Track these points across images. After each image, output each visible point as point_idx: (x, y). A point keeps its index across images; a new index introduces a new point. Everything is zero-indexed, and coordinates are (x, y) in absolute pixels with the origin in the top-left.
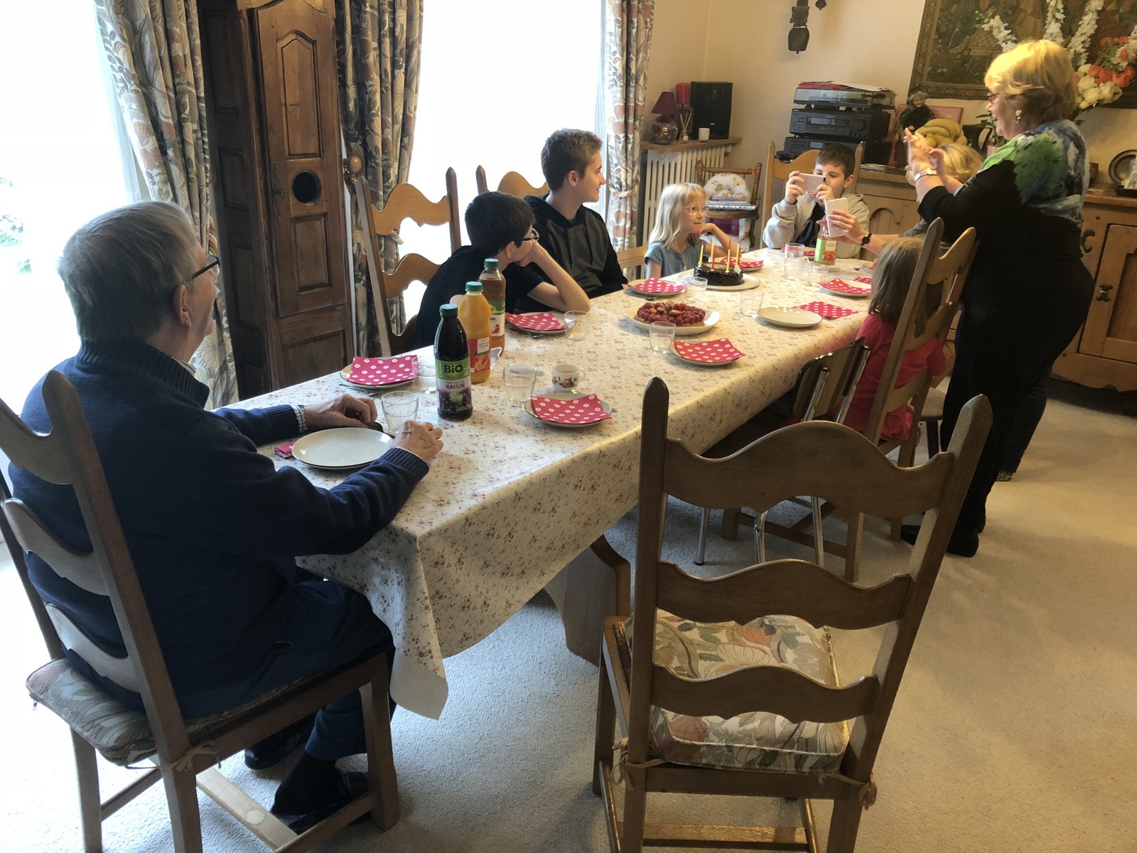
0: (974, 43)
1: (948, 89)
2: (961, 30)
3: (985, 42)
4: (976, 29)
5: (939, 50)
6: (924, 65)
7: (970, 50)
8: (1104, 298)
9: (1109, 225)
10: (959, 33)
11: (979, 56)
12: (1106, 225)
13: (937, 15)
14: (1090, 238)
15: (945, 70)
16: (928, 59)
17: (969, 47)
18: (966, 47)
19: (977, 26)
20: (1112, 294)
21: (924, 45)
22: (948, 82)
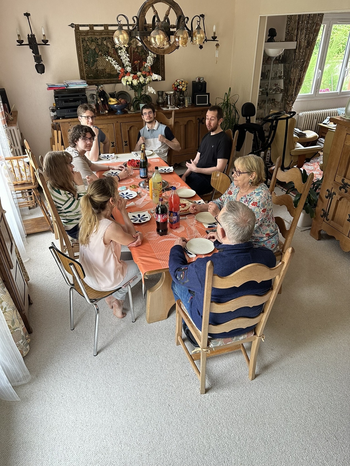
1: (95, 81)
2: (93, 60)
3: (102, 64)
4: (97, 60)
5: (88, 68)
6: (84, 74)
7: (98, 67)
10: (93, 61)
11: (101, 69)
13: (82, 55)
15: (92, 75)
16: (84, 72)
19: (97, 59)
21: (82, 67)
22: (94, 79)
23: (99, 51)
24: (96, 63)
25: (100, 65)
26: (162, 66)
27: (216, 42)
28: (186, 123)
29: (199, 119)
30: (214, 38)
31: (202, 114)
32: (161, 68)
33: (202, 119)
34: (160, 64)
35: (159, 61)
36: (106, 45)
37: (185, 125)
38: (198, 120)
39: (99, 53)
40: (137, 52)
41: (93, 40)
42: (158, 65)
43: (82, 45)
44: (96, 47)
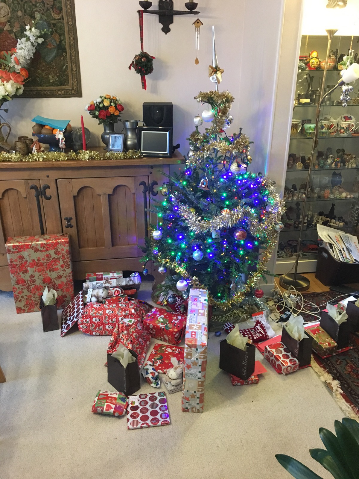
8: (70, 226)
9: (56, 180)
12: (55, 181)
14: (48, 191)
20: (73, 222)
26: (74, 66)
27: (194, 18)
28: (111, 192)
29: (143, 183)
30: (191, 7)
31: (151, 173)
32: (69, 69)
33: (150, 185)
34: (69, 60)
35: (64, 54)
37: (109, 195)
38: (142, 186)
40: (11, 32)
42: (62, 62)
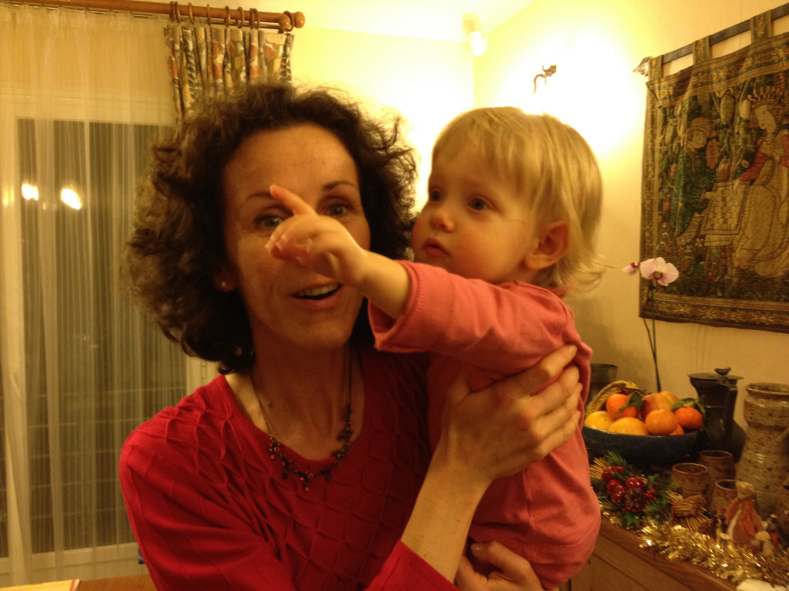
0: (708, 227)
3: (721, 221)
4: (707, 201)
5: (666, 240)
7: (704, 237)
11: (717, 247)
13: (656, 185)
17: (702, 233)
18: (698, 232)
23: (720, 158)
24: (697, 215)
25: (716, 226)
36: (747, 121)
39: (717, 165)
41: (699, 108)
43: (659, 139)
44: (709, 140)
